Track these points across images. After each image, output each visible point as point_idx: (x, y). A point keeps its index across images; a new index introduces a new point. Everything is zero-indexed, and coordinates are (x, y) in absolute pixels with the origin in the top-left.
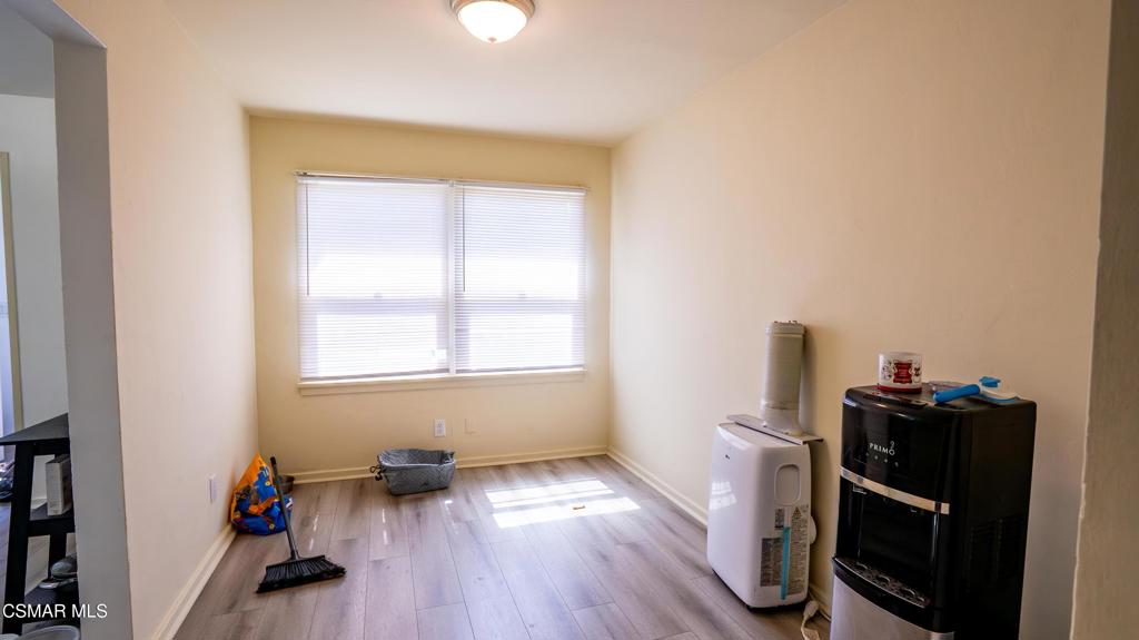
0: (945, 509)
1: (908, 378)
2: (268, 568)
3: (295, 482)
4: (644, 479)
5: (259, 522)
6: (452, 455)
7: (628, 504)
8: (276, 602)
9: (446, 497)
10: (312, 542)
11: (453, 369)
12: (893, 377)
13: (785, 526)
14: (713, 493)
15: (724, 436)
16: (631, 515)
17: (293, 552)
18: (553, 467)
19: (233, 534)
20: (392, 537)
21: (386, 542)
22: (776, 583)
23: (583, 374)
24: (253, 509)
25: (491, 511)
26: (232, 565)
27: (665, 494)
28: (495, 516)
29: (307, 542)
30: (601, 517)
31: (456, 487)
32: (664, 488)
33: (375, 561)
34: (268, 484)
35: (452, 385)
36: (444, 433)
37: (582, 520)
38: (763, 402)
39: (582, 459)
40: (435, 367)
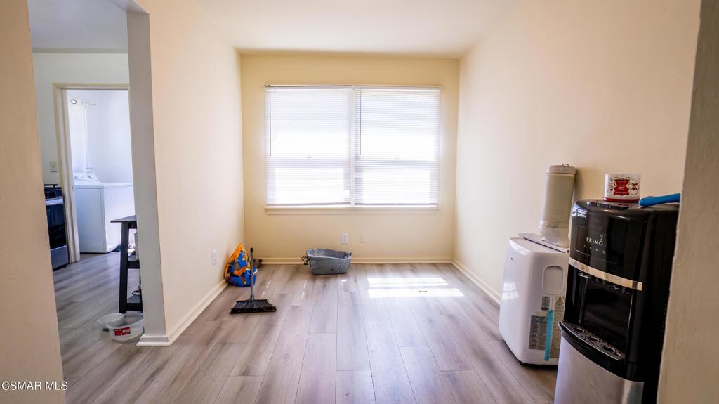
0: (640, 286)
1: (626, 191)
2: (237, 302)
3: (262, 263)
4: (472, 279)
5: (239, 280)
6: (350, 255)
7: (457, 293)
8: (239, 319)
9: (343, 278)
10: (264, 293)
11: (353, 203)
12: (614, 190)
13: (550, 309)
14: (505, 289)
15: (513, 246)
16: (455, 299)
17: (251, 296)
18: (414, 267)
19: (226, 285)
20: (307, 296)
21: (303, 297)
22: (543, 349)
23: (437, 210)
24: (236, 272)
25: (367, 288)
26: (222, 299)
27: (483, 288)
28: (369, 291)
29: (262, 292)
30: (436, 298)
31: (351, 274)
32: (483, 285)
33: (294, 307)
34: (243, 259)
35: (352, 212)
36: (347, 241)
37: (423, 298)
38: (542, 222)
39: (434, 265)
40: (342, 201)
